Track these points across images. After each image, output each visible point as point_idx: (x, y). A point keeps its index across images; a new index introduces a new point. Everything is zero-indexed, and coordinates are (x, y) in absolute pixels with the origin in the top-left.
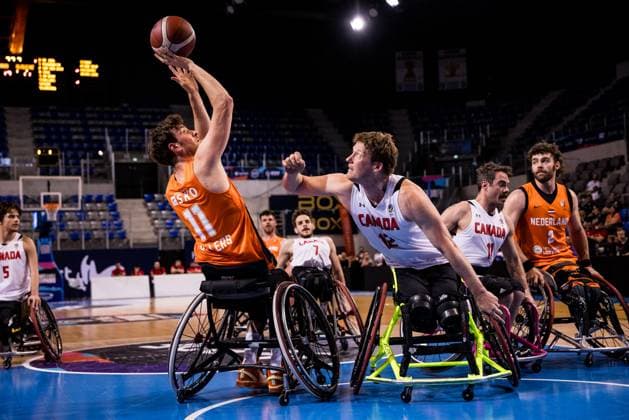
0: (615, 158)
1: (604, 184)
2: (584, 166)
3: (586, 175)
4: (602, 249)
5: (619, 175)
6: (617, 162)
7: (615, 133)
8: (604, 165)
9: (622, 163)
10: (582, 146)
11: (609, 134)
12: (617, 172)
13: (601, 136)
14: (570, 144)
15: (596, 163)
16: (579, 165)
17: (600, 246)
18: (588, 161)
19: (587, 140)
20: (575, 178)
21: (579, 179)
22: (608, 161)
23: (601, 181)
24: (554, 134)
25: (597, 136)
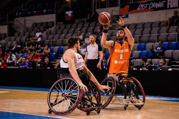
0: (50, 22)
1: (44, 34)
2: (36, 24)
3: (36, 29)
4: (39, 65)
5: (51, 31)
6: (51, 24)
7: (51, 10)
8: (45, 25)
9: (53, 25)
10: (35, 15)
11: (49, 10)
12: (50, 29)
13: (45, 11)
14: (30, 13)
15: (42, 24)
16: (34, 24)
17: (38, 64)
18: (38, 22)
19: (38, 12)
20: (31, 30)
21: (33, 30)
22: (47, 23)
23: (43, 32)
24: (22, 7)
25: (43, 11)
